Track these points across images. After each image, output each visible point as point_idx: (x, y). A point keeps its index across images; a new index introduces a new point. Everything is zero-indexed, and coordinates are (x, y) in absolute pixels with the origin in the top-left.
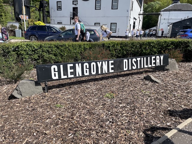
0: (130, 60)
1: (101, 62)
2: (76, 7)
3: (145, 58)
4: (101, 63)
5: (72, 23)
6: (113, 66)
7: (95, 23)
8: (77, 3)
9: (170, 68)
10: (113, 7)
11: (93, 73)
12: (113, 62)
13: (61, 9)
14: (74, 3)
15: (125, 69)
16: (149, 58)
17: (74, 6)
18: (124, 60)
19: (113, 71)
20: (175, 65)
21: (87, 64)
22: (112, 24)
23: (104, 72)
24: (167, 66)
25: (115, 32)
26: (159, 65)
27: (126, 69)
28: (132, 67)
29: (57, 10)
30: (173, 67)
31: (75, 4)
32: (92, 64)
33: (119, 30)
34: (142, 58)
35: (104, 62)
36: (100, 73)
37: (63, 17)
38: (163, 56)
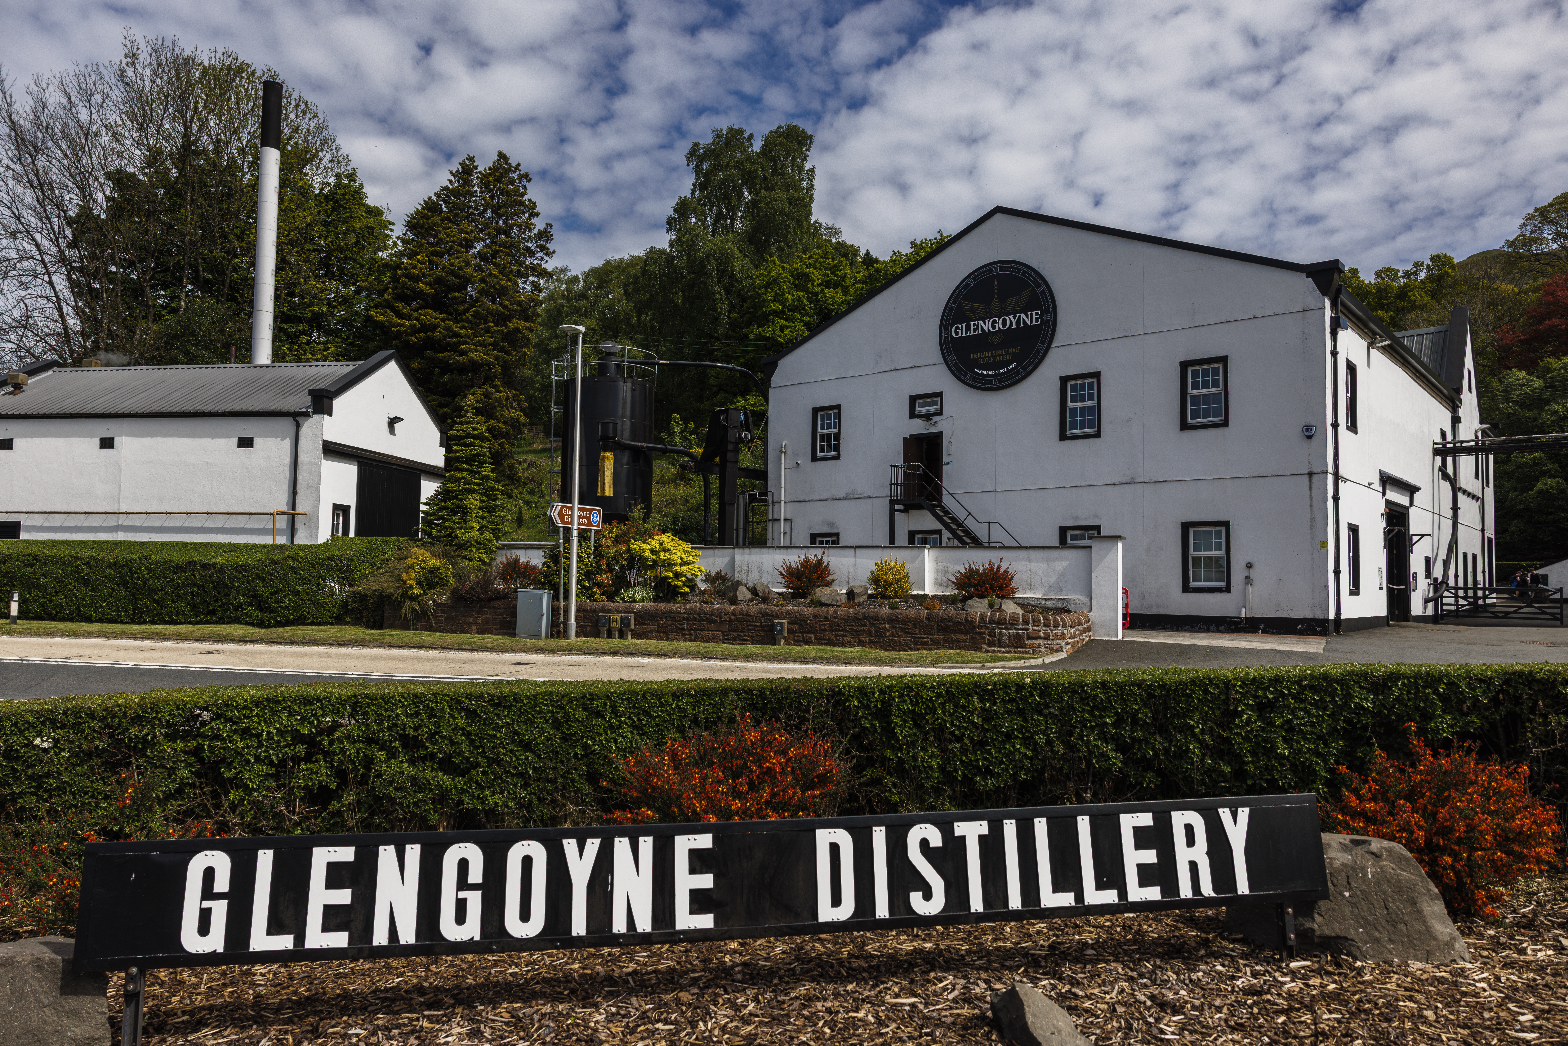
0: (879, 836)
1: (597, 841)
2: (933, 430)
3: (1041, 826)
4: (593, 846)
5: (902, 538)
6: (706, 881)
7: (1063, 530)
8: (935, 408)
9: (1357, 933)
10: (1195, 415)
11: (515, 927)
12: (705, 841)
13: (837, 448)
14: (919, 410)
15: (826, 913)
16: (1084, 824)
17: (918, 427)
18: (820, 833)
19: (706, 921)
20: (1413, 902)
21: (474, 854)
22: (1192, 531)
23: (619, 925)
24: (1323, 904)
25: (1222, 584)
26: (1207, 889)
27: (846, 911)
28: (898, 898)
29: (815, 459)
30: (1393, 923)
31: (927, 417)
32: (516, 854)
33: (1253, 573)
34: (1010, 828)
35: (622, 845)
36: (579, 927)
37: (847, 498)
38: (1244, 814)
